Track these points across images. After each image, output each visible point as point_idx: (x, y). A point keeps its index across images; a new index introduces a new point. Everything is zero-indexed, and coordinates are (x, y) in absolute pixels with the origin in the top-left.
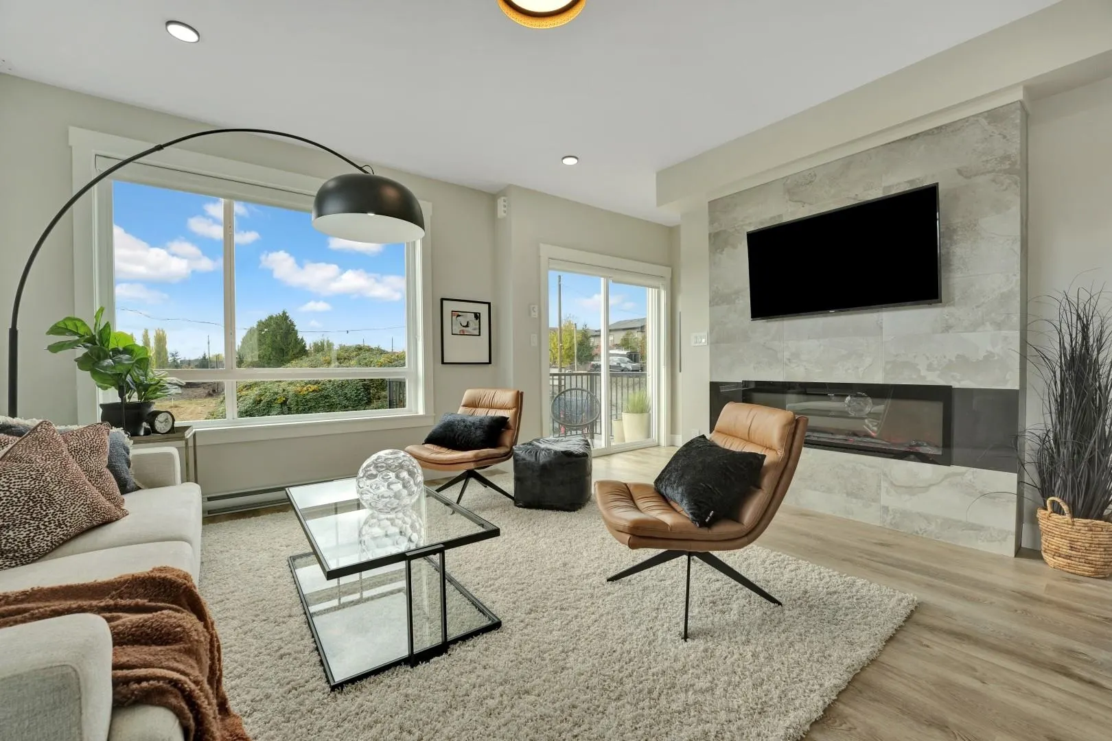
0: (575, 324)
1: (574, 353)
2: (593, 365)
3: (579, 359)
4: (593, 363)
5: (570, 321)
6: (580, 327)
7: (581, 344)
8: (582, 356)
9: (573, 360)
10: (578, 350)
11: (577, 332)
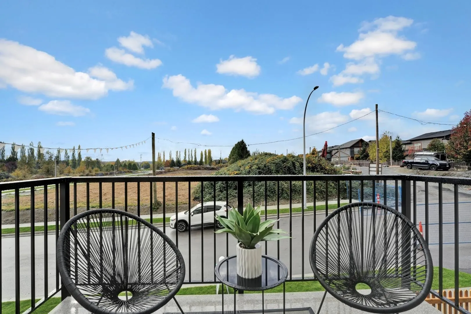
0: (391, 137)
1: (390, 154)
2: (405, 162)
3: (393, 158)
4: (404, 160)
5: (386, 136)
6: (394, 139)
7: (394, 149)
8: (395, 156)
9: (389, 159)
10: (393, 153)
11: (392, 142)
